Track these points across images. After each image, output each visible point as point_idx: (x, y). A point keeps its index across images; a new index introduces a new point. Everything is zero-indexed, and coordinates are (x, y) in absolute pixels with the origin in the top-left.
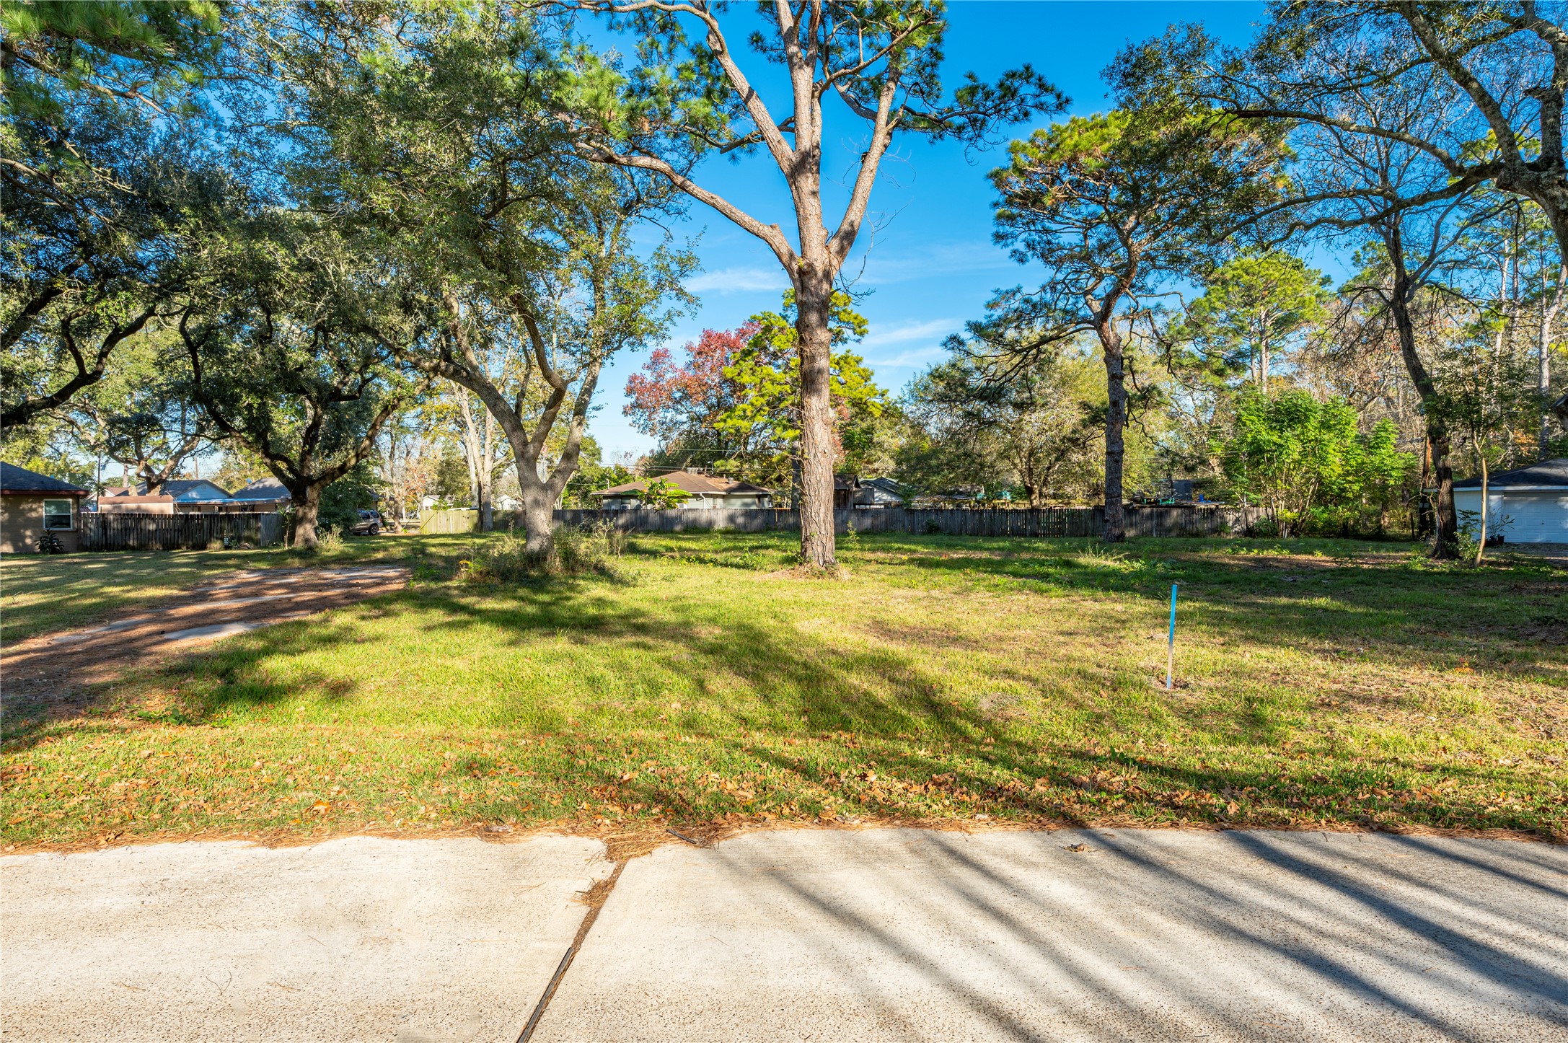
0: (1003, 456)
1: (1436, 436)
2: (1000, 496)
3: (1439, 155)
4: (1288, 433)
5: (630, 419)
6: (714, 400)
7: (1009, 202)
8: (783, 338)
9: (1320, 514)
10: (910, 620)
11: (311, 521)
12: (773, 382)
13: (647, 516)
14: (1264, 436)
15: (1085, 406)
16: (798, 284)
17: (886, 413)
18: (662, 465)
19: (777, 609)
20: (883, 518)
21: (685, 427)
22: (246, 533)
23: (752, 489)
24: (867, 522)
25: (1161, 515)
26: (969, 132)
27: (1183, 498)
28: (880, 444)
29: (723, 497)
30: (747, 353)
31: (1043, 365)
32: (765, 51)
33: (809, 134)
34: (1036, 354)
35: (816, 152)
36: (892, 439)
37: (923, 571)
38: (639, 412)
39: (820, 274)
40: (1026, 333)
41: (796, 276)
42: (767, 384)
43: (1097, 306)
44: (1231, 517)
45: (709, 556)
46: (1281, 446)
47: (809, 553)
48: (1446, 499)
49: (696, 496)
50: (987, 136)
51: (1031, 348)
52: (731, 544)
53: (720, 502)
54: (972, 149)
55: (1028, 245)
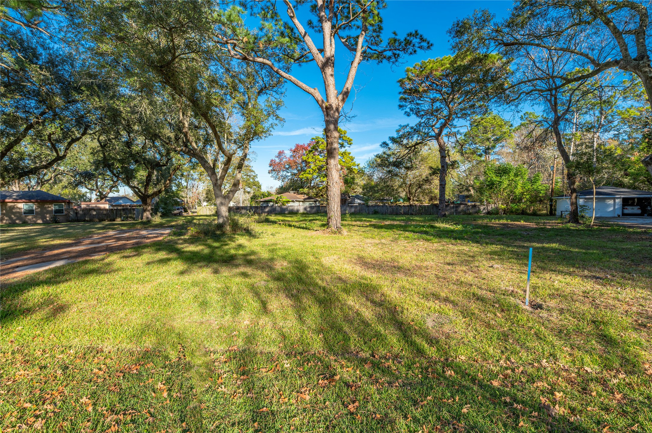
0: (400, 186)
1: (570, 176)
2: (399, 201)
3: (589, 58)
4: (503, 177)
5: (271, 175)
6: (299, 168)
7: (405, 93)
8: (323, 145)
9: (514, 206)
10: (375, 256)
11: (149, 211)
12: (319, 161)
13: (276, 208)
14: (495, 178)
15: (431, 168)
16: (325, 113)
17: (359, 172)
18: (282, 190)
19: (315, 250)
20: (358, 208)
21: (290, 177)
22: (130, 215)
23: (313, 199)
24: (353, 210)
25: (457, 207)
26: (393, 59)
27: (463, 201)
28: (357, 183)
29: (302, 201)
30: (310, 151)
31: (416, 153)
32: (313, 28)
33: (330, 51)
34: (414, 149)
35: (333, 58)
36: (361, 181)
37: (376, 230)
38: (274, 172)
39: (334, 109)
40: (410, 141)
41: (325, 110)
42: (317, 162)
43: (437, 131)
44: (482, 208)
45: (294, 223)
46: (501, 182)
47: (330, 223)
48: (574, 200)
49: (293, 201)
50: (400, 60)
51: (413, 146)
52: (303, 218)
53: (301, 203)
54: (394, 66)
55: (411, 110)
